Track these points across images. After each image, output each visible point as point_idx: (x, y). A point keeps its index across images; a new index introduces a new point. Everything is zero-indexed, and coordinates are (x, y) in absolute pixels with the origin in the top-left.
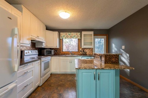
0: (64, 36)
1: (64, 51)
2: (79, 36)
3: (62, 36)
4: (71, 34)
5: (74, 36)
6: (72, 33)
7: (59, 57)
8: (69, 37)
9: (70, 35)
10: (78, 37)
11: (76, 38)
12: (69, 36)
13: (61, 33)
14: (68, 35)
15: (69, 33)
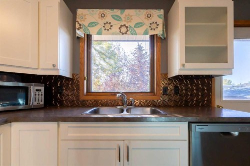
0: (92, 24)
1: (94, 89)
2: (160, 21)
3: (86, 23)
4: (122, 16)
5: (139, 25)
6: (127, 11)
7: (52, 126)
8: (115, 29)
9: (117, 18)
10: (154, 26)
11: (146, 33)
12: (116, 25)
13: (80, 11)
14: (109, 18)
15: (117, 12)
